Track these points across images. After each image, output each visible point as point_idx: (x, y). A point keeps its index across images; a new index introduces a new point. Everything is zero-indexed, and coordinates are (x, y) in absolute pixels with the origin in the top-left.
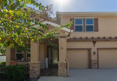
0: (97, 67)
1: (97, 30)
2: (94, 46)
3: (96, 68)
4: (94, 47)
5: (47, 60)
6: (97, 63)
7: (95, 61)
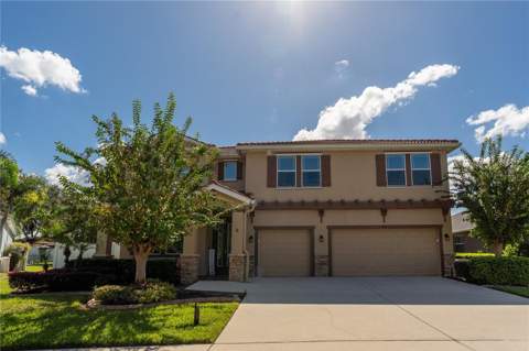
0: (328, 273)
1: (327, 183)
2: (321, 222)
4: (321, 224)
5: (214, 254)
6: (328, 264)
7: (322, 257)
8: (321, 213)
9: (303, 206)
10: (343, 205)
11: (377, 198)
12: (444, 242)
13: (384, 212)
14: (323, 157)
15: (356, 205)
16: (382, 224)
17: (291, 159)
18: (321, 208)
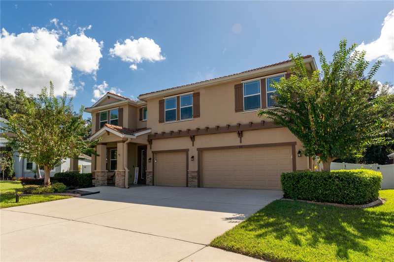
0: (197, 184)
1: (197, 115)
2: (193, 145)
3: (195, 187)
4: (193, 147)
5: (138, 170)
6: (197, 177)
7: (193, 172)
8: (193, 138)
9: (179, 134)
10: (208, 131)
11: (234, 123)
12: (297, 159)
13: (240, 134)
14: (194, 94)
15: (218, 130)
16: (239, 144)
17: (173, 100)
18: (192, 135)
